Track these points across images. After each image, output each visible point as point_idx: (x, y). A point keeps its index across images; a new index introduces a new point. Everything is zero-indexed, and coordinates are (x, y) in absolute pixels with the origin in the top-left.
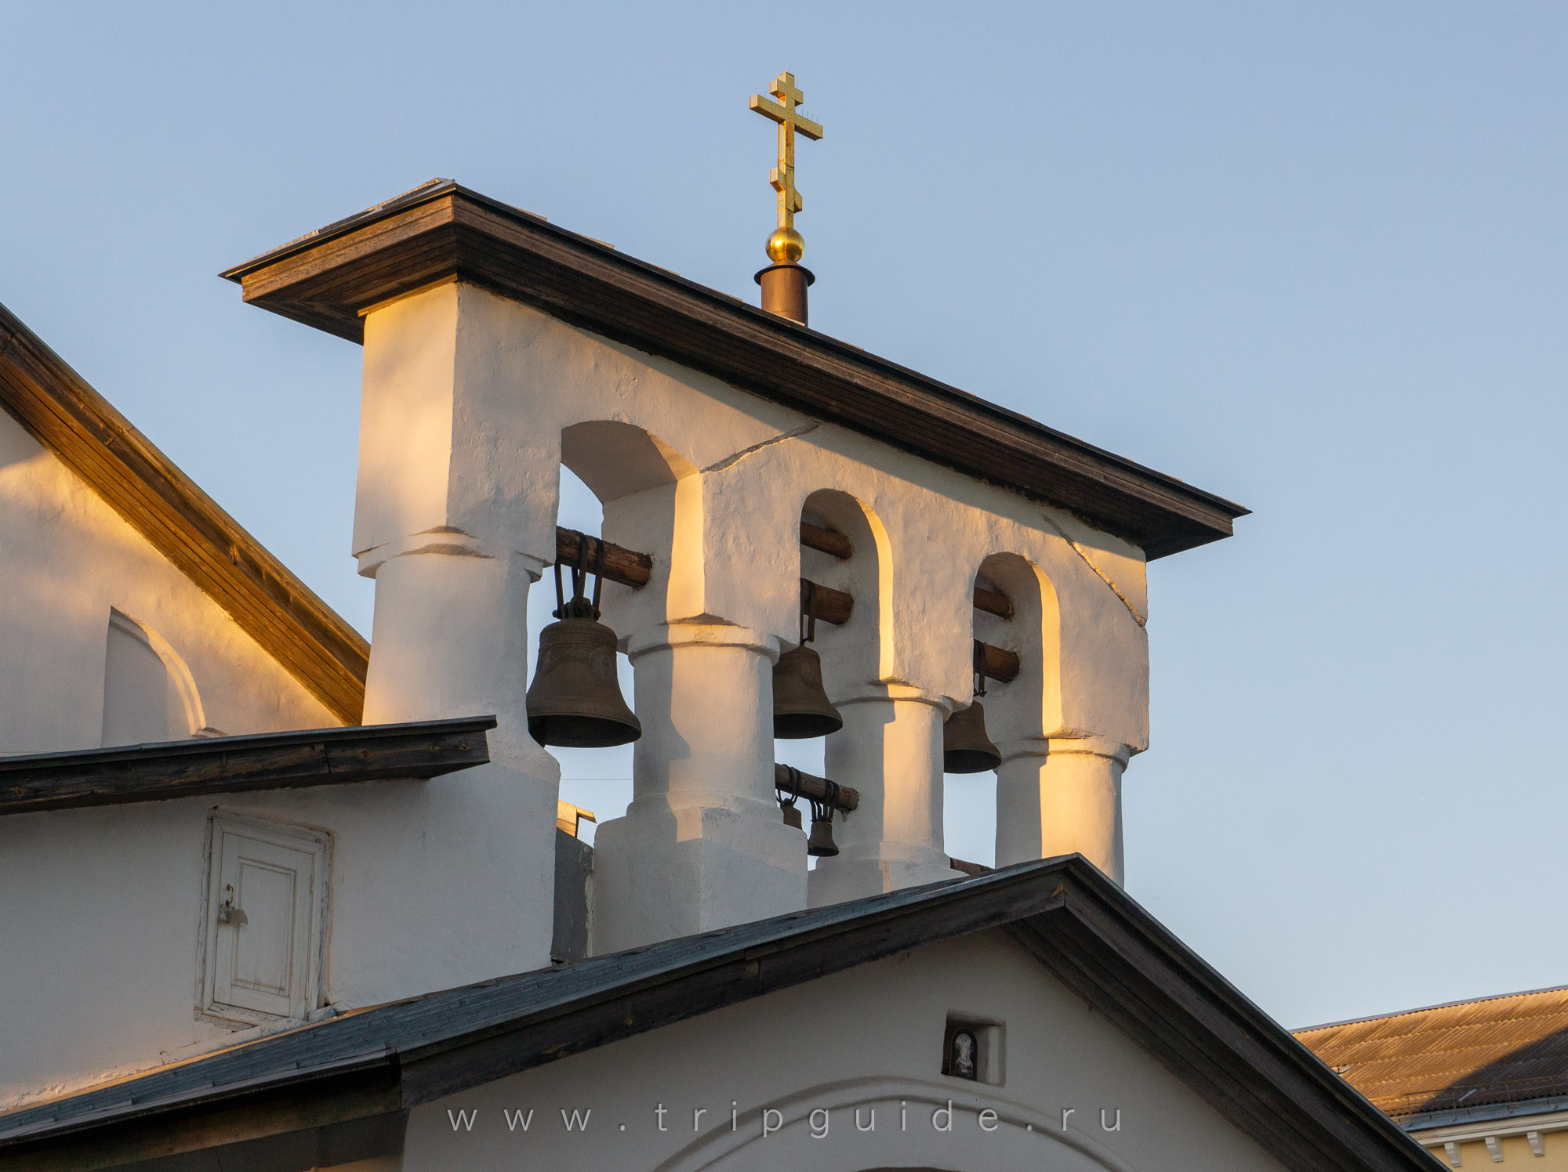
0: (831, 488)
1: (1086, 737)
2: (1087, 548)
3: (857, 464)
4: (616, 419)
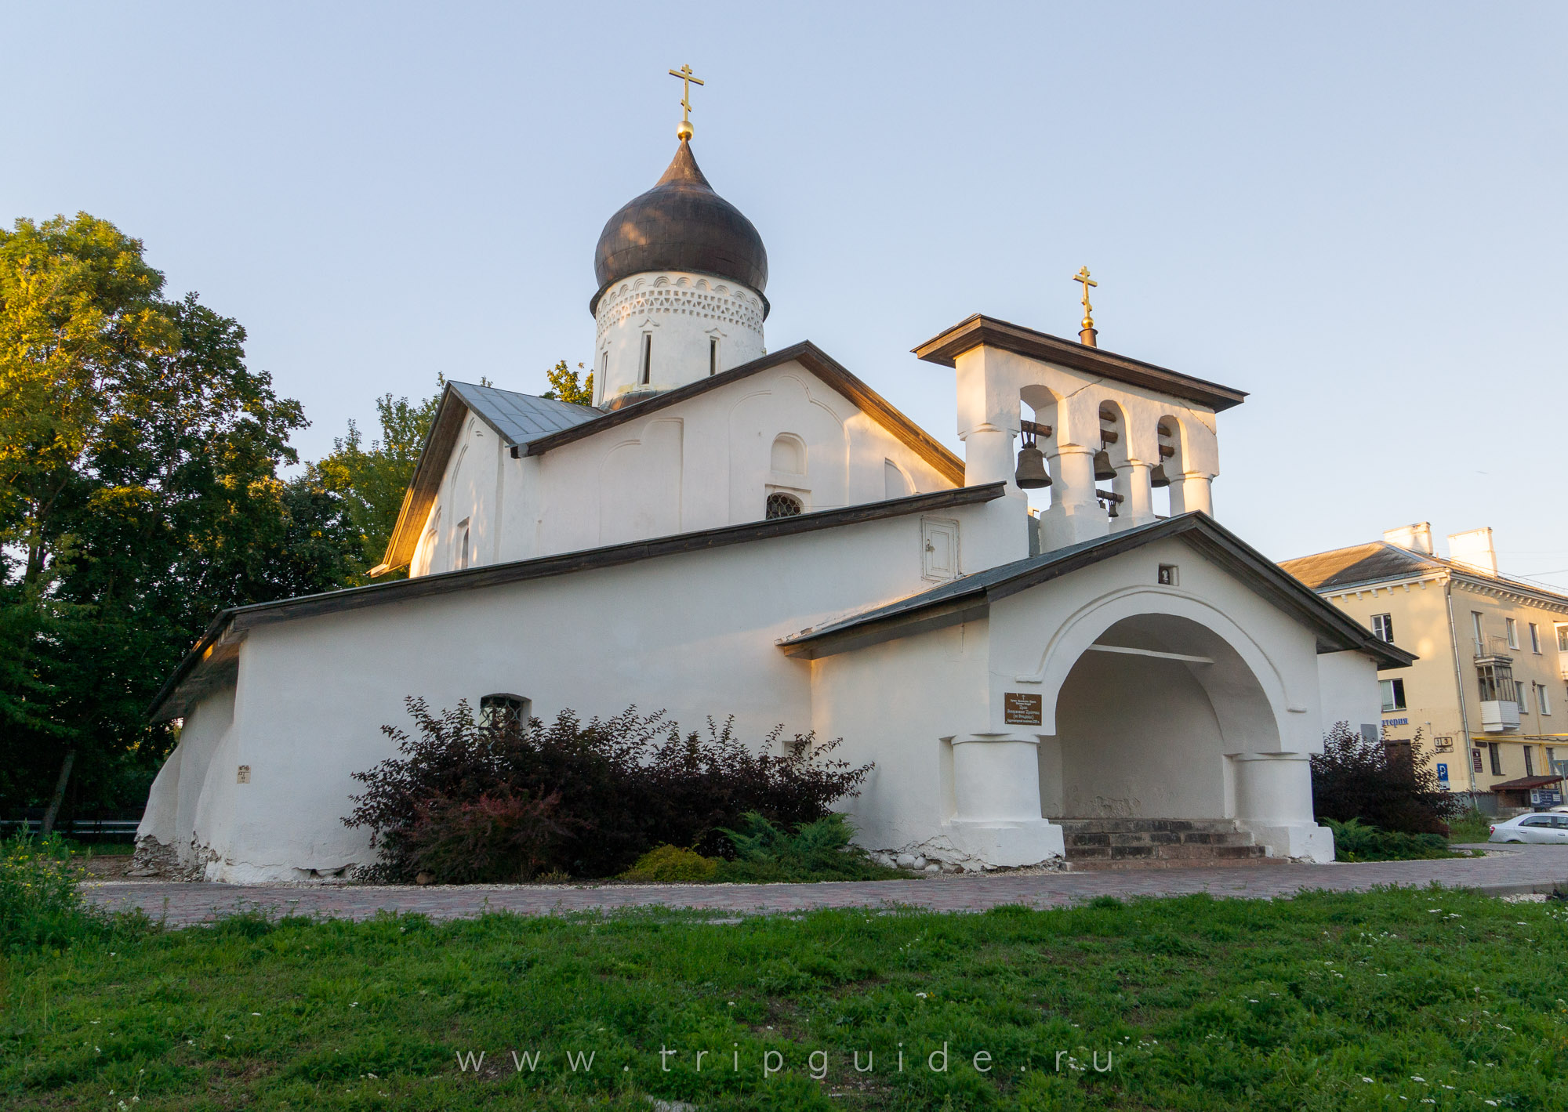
0: (1108, 399)
1: (1198, 472)
2: (1195, 411)
3: (1116, 391)
4: (1037, 384)
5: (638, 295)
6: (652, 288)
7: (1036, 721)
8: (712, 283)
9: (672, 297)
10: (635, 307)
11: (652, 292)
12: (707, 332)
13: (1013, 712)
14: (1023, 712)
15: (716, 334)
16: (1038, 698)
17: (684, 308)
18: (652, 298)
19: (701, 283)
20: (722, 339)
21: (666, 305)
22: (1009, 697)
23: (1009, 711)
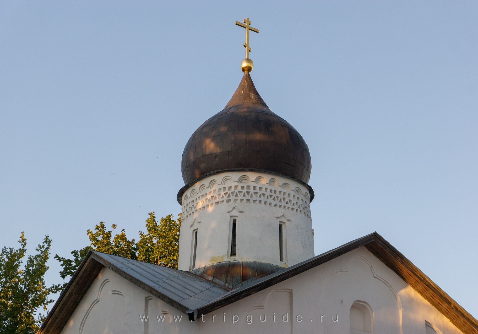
5: (225, 188)
6: (236, 184)
8: (280, 181)
9: (252, 191)
10: (223, 197)
11: (236, 187)
12: (277, 218)
15: (283, 220)
17: (260, 199)
18: (237, 191)
19: (272, 181)
20: (287, 223)
21: (248, 197)
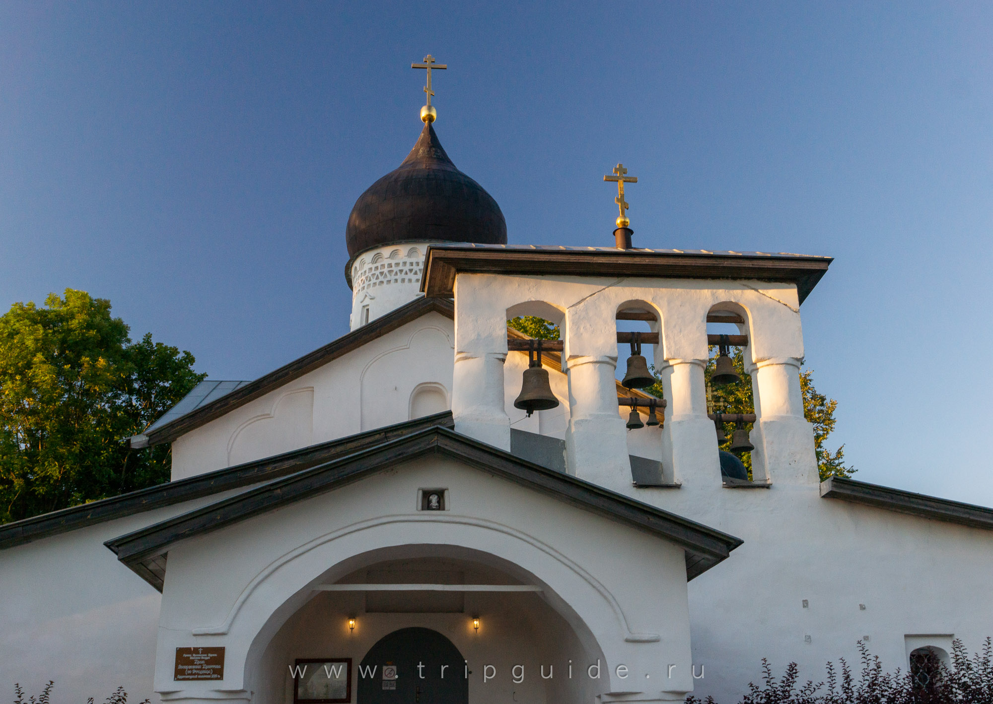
0: (631, 299)
1: (768, 359)
2: (765, 290)
3: (643, 289)
4: (529, 300)
5: (362, 274)
6: (371, 266)
7: (215, 676)
9: (386, 269)
10: (360, 285)
11: (371, 269)
13: (186, 667)
14: (199, 667)
16: (220, 651)
17: (396, 277)
19: (412, 251)
21: (381, 278)
22: (180, 652)
23: (180, 667)
